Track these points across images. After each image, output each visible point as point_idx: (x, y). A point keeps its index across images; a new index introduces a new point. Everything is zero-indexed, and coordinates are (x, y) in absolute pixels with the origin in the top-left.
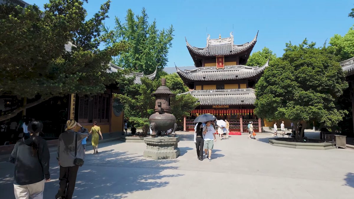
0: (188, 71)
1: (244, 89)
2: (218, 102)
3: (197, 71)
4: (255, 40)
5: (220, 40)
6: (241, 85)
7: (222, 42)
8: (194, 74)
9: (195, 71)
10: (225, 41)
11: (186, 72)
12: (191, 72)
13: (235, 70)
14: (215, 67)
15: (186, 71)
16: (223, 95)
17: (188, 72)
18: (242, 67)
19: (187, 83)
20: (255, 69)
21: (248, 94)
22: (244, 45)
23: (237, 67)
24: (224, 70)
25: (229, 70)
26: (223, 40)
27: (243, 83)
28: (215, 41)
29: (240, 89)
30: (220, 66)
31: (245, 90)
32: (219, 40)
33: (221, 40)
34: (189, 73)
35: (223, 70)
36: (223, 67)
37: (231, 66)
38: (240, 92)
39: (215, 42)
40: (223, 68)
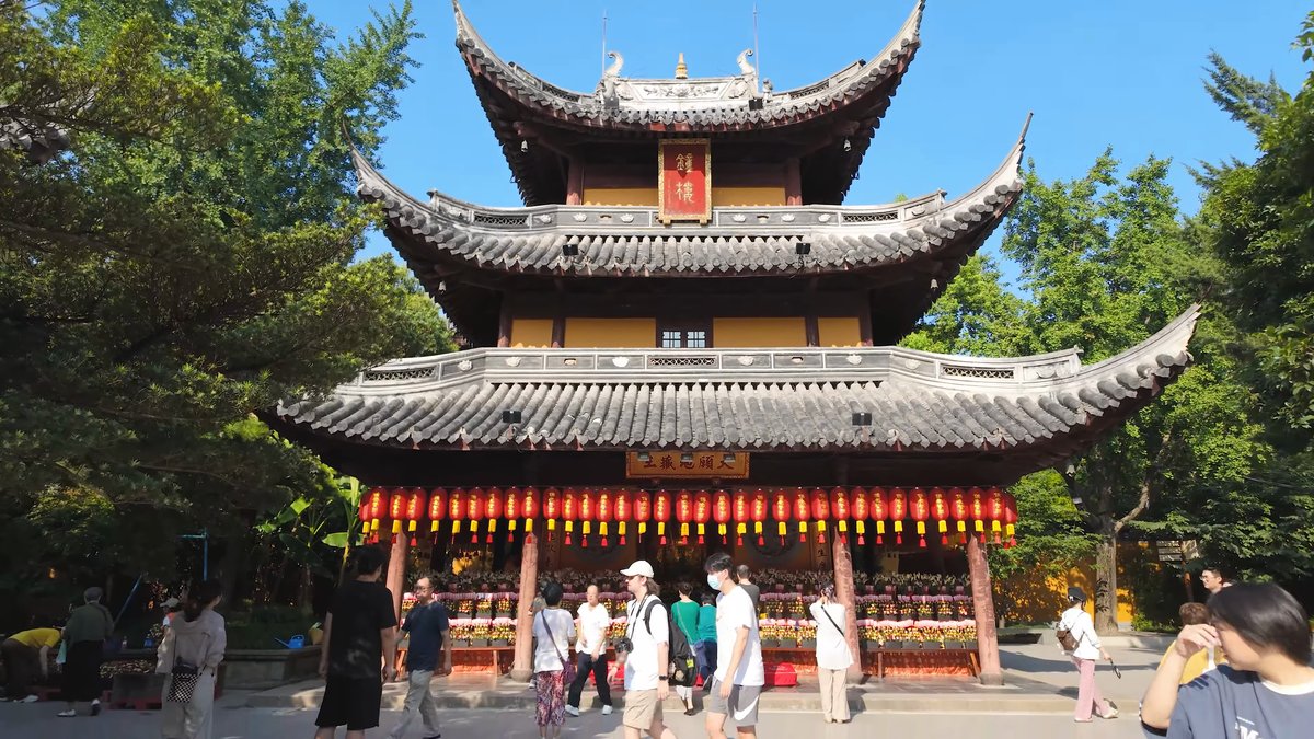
0: (454, 203)
1: (846, 349)
2: (668, 427)
3: (528, 222)
4: (910, 38)
5: (684, 86)
6: (825, 327)
7: (690, 96)
8: (502, 236)
9: (513, 221)
10: (710, 95)
11: (441, 210)
12: (478, 218)
13: (776, 232)
14: (650, 210)
15: (434, 202)
16: (703, 386)
17: (454, 211)
18: (823, 218)
19: (442, 287)
20: (917, 216)
21: (877, 384)
22: (833, 82)
23: (789, 217)
24: (711, 230)
25: (741, 231)
26: (697, 87)
27: (839, 311)
28: (650, 88)
29: (823, 351)
30: (683, 206)
31: (855, 359)
32: (676, 88)
33: (688, 87)
34: (461, 219)
35: (703, 231)
36: (702, 211)
37: (756, 208)
38: (826, 372)
39: (653, 96)
40: (704, 218)
